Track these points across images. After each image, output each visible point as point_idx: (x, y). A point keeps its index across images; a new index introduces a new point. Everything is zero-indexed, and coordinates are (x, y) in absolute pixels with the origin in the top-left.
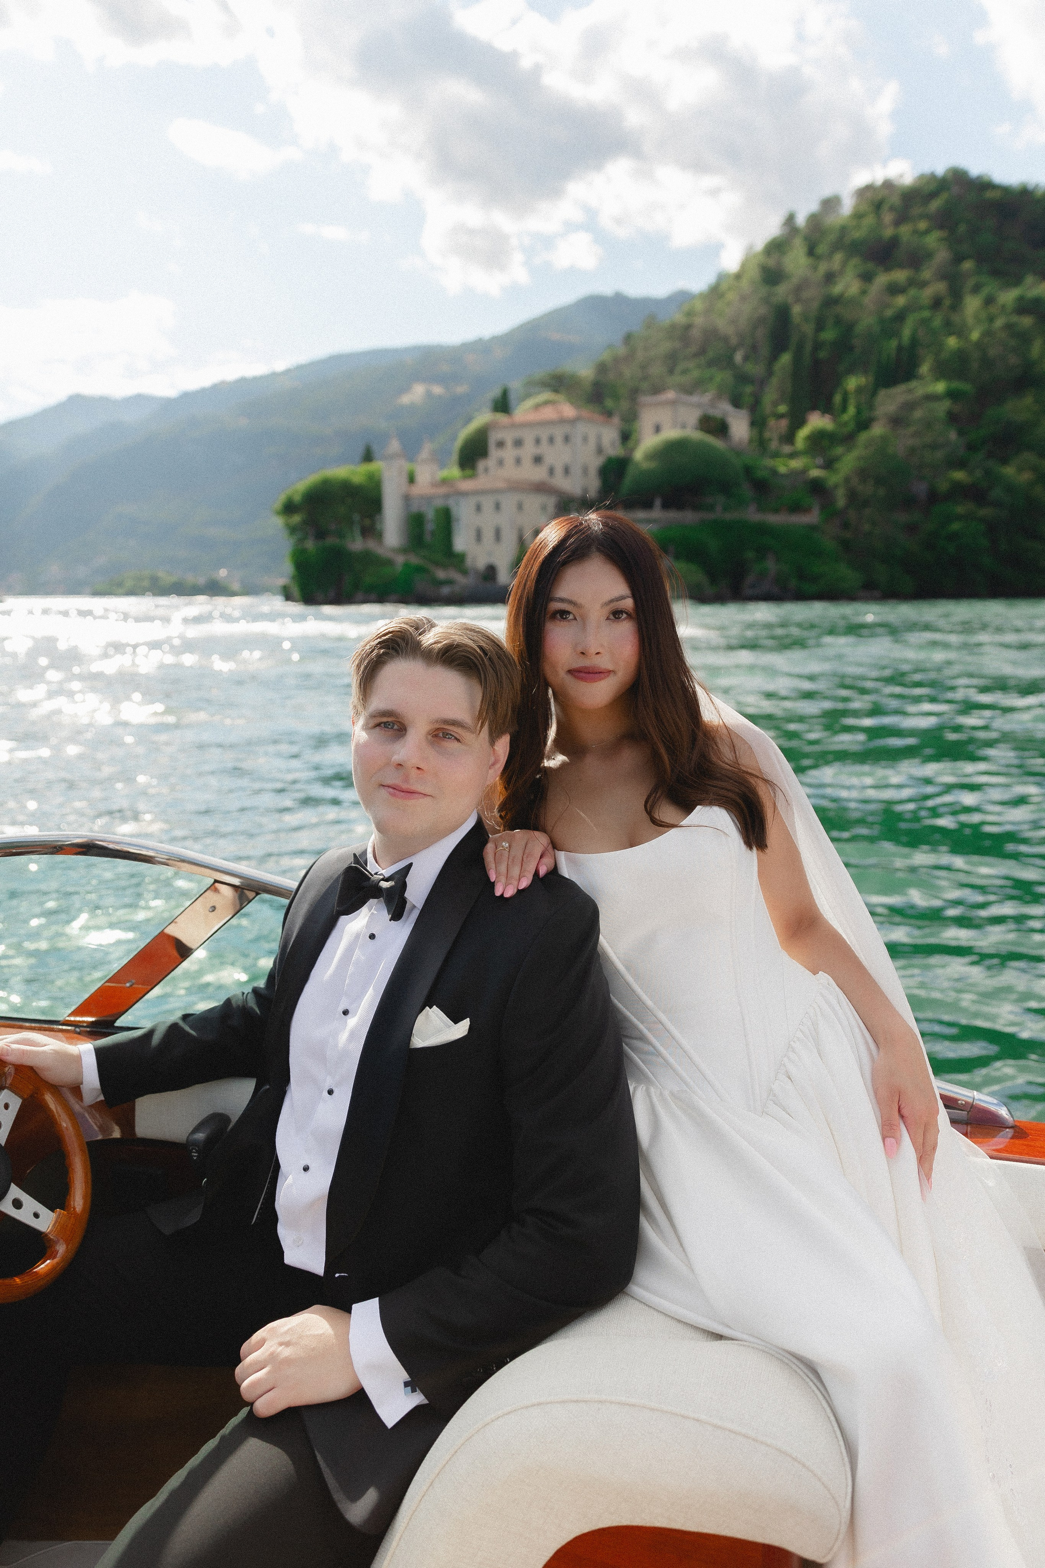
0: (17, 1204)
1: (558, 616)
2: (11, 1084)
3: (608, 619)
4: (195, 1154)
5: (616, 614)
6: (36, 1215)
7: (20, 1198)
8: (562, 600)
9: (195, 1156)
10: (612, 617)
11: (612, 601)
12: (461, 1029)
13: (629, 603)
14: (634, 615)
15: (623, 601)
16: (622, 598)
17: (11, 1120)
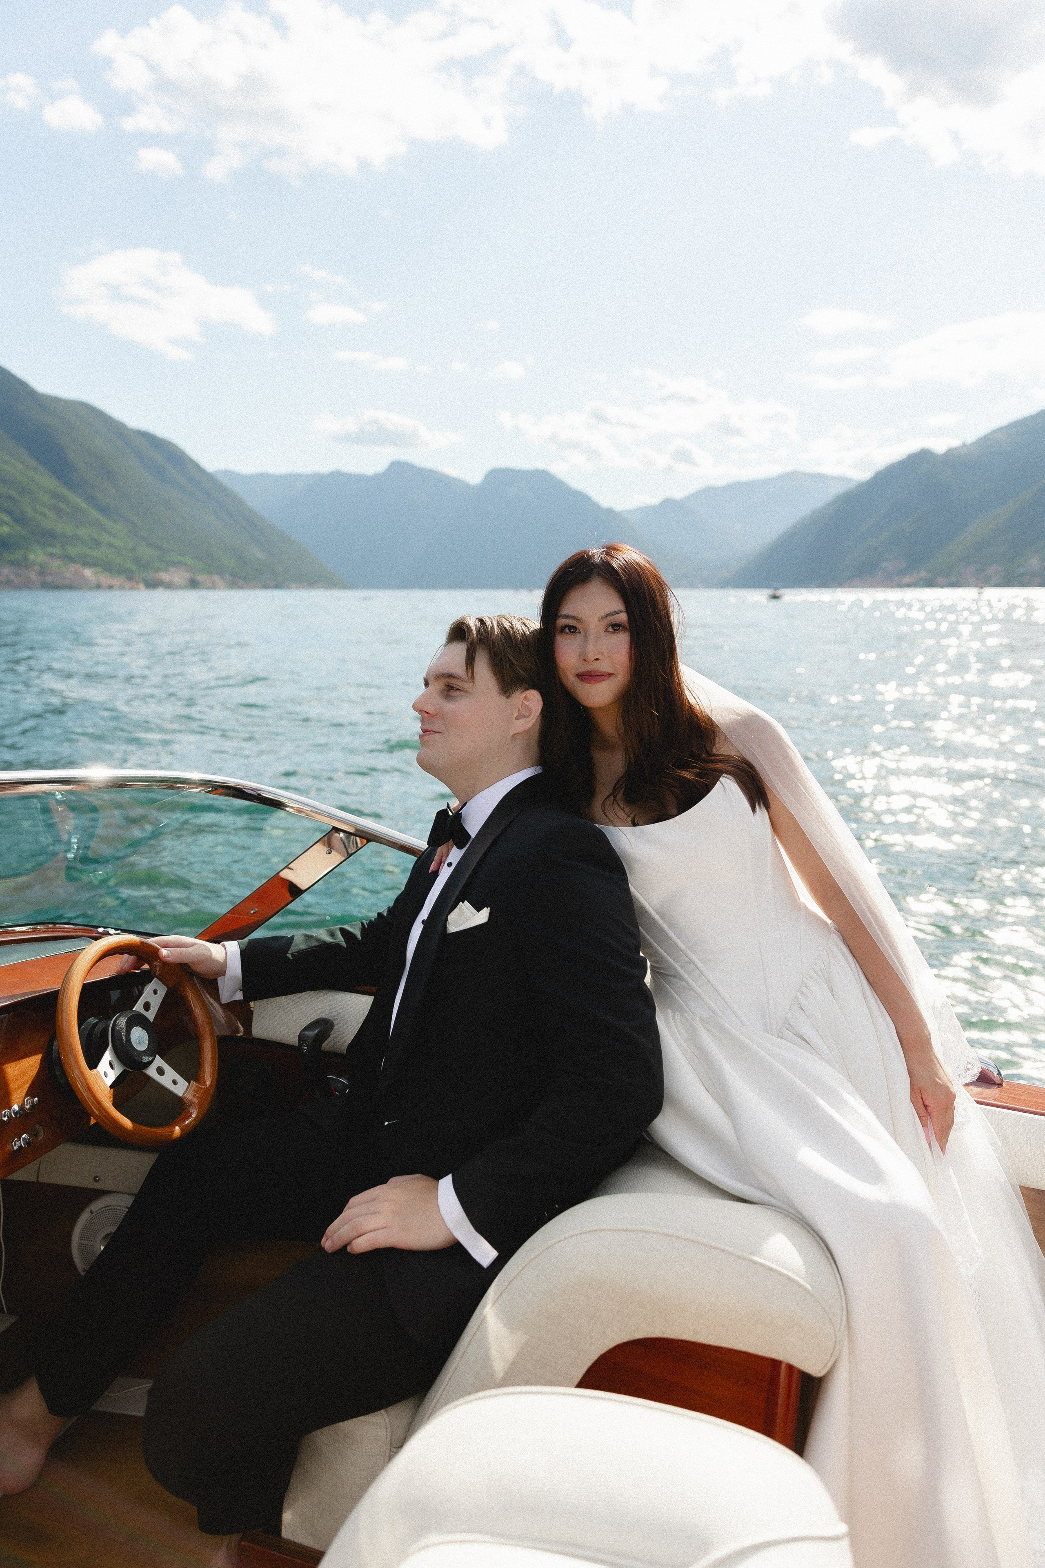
0: (160, 1071)
1: (567, 630)
2: (159, 974)
3: (606, 631)
4: (305, 1048)
5: (616, 627)
6: (175, 1082)
7: (163, 1067)
8: (567, 617)
9: (305, 1049)
10: (610, 629)
11: (608, 615)
12: (483, 916)
13: (623, 617)
14: (627, 626)
15: (617, 616)
16: (616, 613)
17: (159, 1003)
